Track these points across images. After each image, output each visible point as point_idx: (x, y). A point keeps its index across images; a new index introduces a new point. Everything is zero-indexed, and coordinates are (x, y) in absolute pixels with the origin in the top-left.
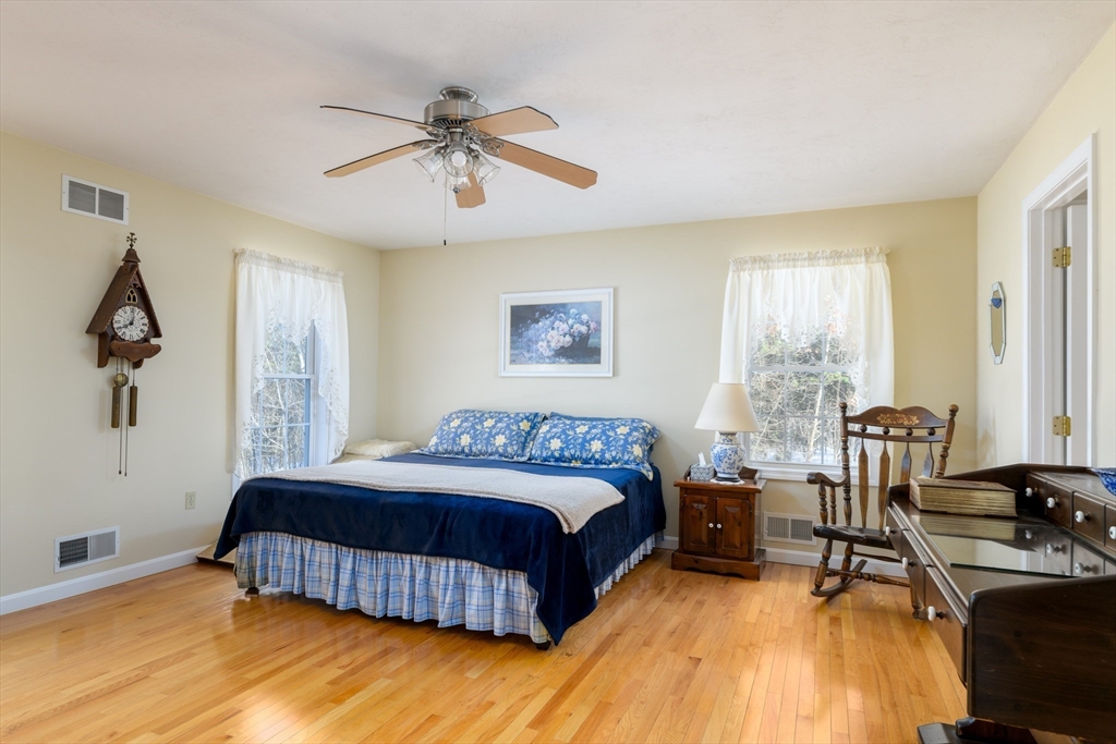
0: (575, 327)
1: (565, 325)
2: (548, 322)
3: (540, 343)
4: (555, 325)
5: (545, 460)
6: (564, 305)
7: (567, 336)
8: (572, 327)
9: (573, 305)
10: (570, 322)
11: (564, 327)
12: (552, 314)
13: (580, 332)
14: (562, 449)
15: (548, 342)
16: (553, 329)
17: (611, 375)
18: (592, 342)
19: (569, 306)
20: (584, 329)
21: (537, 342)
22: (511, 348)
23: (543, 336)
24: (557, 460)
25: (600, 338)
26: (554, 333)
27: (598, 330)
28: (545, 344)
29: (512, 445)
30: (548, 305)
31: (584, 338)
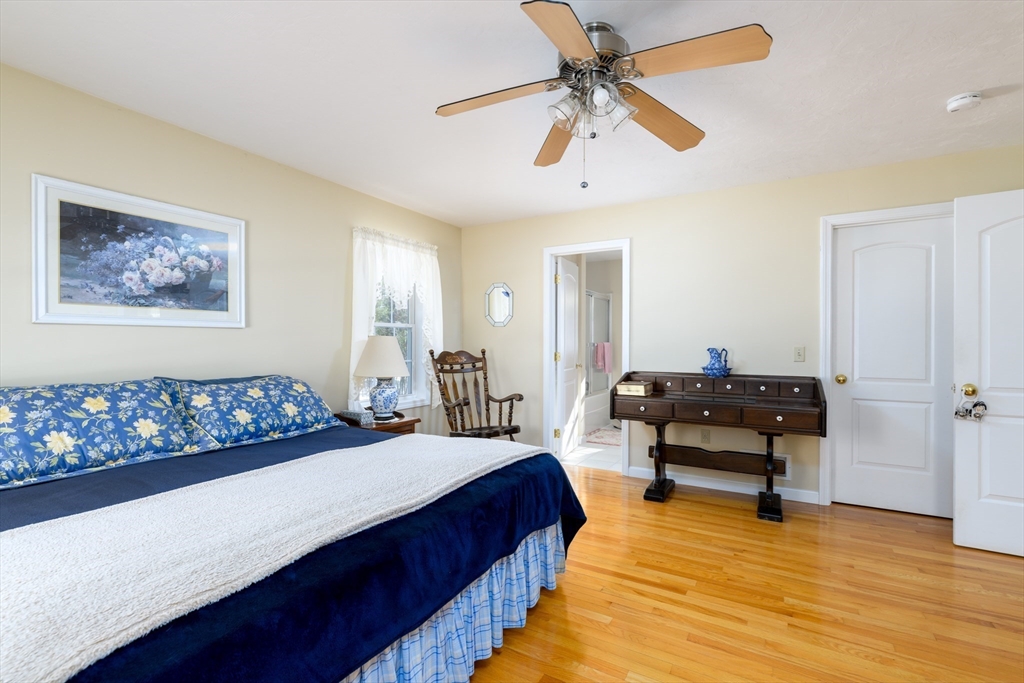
0: (190, 258)
1: (173, 254)
2: (142, 245)
3: (127, 274)
4: (156, 251)
5: (237, 439)
6: (171, 226)
7: (177, 270)
8: (184, 258)
9: (186, 229)
10: (182, 251)
11: (171, 256)
12: (150, 234)
13: (196, 267)
14: (255, 421)
15: (143, 274)
16: (152, 255)
17: (243, 325)
18: (215, 282)
19: (179, 229)
20: (203, 264)
21: (120, 272)
22: (62, 274)
23: (133, 263)
24: (252, 436)
25: (226, 279)
26: (155, 262)
27: (224, 268)
28: (136, 276)
29: (175, 431)
30: (143, 219)
31: (203, 277)
